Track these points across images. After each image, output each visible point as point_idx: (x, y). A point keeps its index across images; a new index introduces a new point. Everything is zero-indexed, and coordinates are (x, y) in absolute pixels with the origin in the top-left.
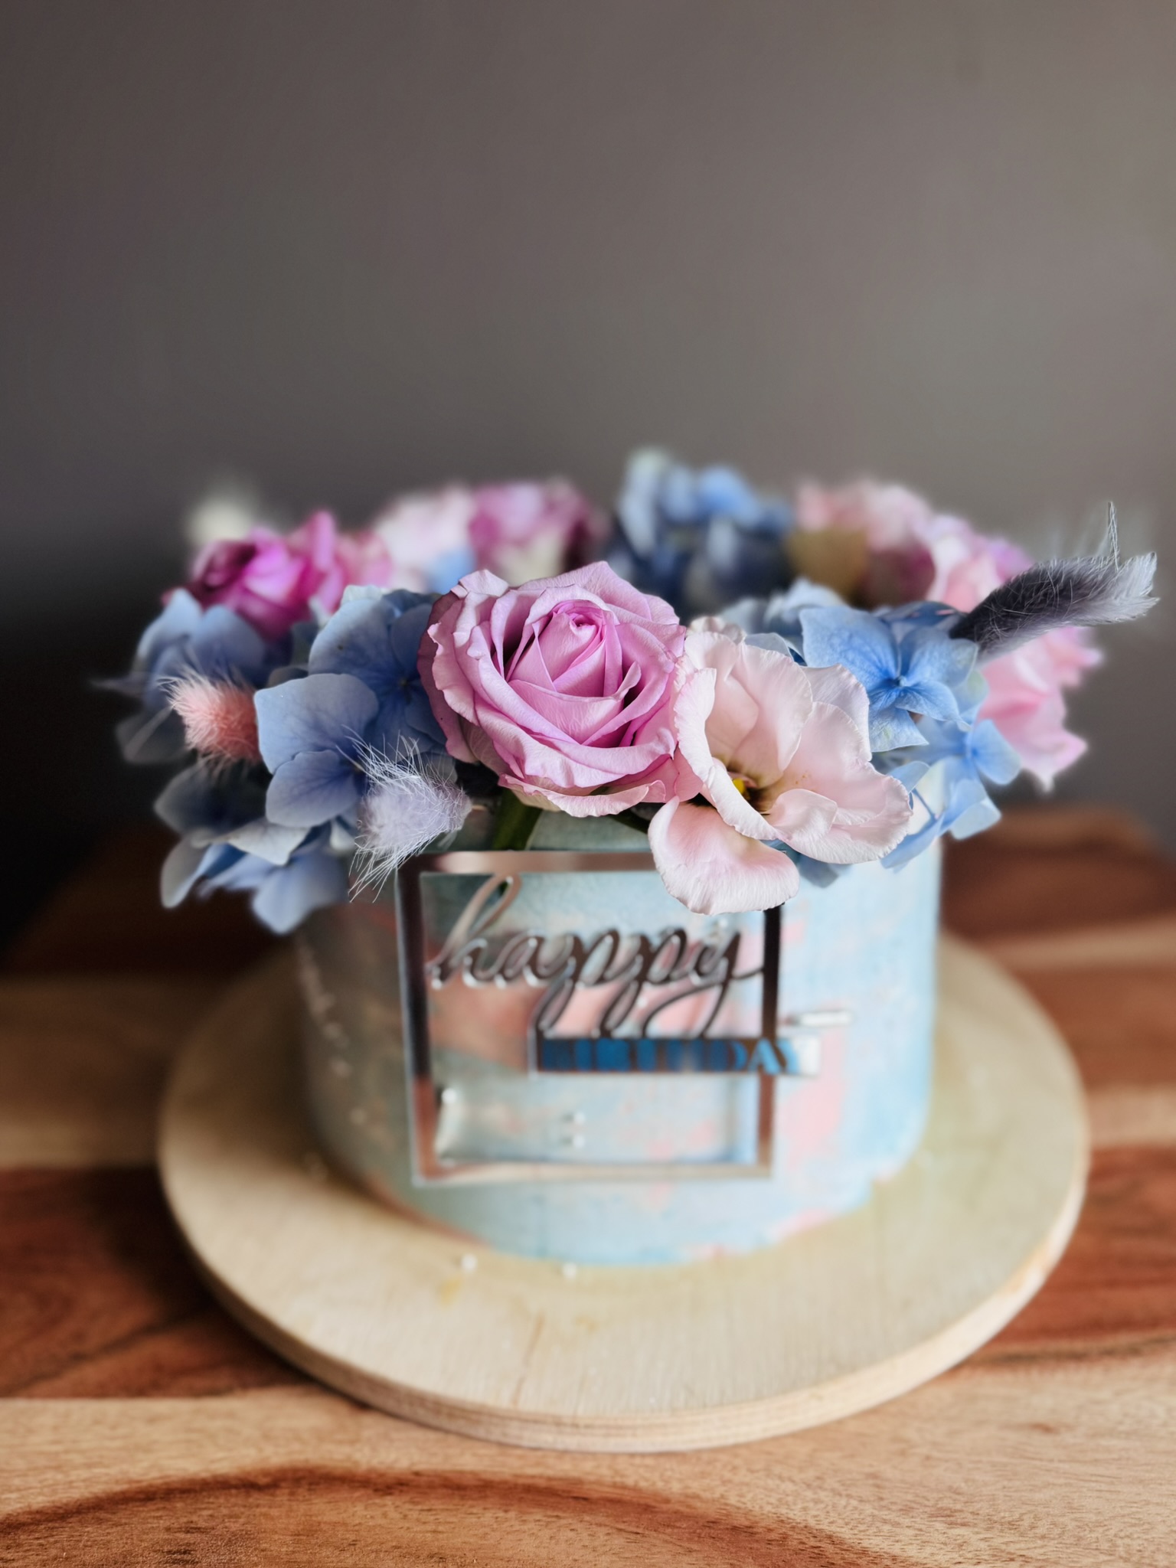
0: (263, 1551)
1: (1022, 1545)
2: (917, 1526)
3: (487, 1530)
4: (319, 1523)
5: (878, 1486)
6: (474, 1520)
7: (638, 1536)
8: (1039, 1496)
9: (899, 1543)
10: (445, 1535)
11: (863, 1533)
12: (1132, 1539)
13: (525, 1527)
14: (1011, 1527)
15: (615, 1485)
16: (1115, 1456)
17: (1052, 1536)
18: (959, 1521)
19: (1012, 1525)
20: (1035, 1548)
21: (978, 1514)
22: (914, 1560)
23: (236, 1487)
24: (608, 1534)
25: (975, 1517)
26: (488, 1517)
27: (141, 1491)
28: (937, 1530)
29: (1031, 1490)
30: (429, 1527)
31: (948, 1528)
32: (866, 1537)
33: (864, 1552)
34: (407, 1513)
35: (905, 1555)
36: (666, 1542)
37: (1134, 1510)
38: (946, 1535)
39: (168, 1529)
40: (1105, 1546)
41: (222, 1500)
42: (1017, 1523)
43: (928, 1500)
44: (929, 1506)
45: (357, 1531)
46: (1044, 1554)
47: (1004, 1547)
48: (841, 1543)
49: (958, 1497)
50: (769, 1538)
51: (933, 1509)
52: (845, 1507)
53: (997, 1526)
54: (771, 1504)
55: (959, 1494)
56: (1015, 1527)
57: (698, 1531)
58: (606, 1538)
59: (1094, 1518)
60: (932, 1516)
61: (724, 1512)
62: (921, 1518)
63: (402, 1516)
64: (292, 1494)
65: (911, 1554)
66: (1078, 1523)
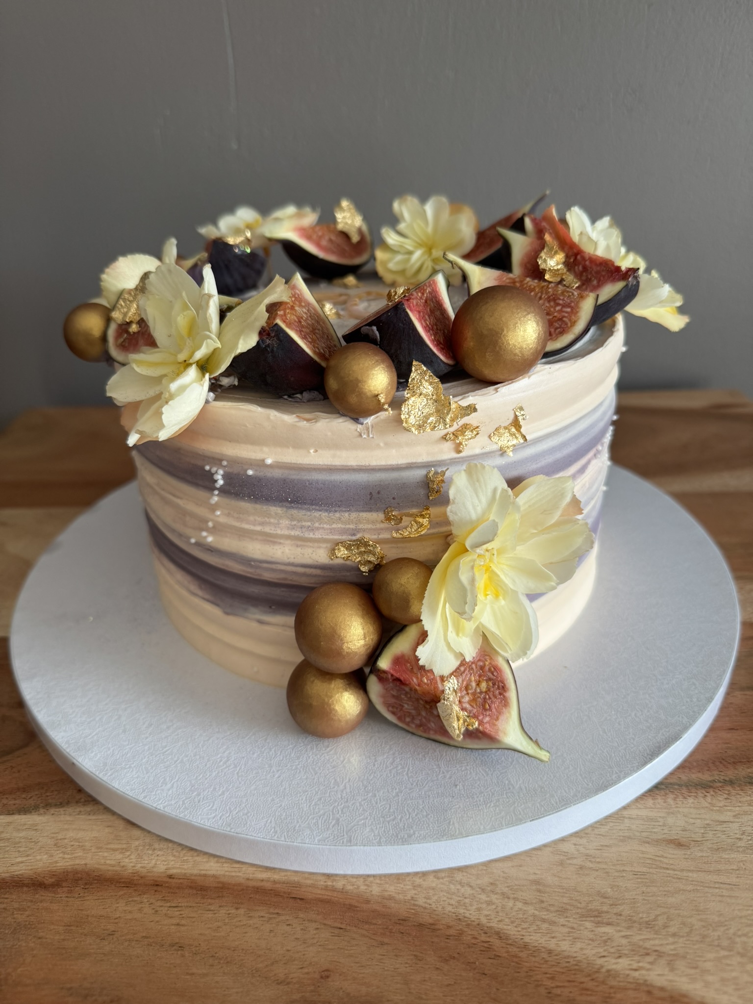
0: (39, 938)
1: (657, 942)
2: (570, 925)
3: (219, 924)
4: (88, 916)
5: (539, 891)
6: (210, 915)
7: (341, 930)
8: (671, 900)
9: (555, 939)
10: (186, 928)
11: (525, 931)
13: (251, 922)
14: (648, 926)
15: (326, 888)
16: (735, 867)
17: (681, 934)
18: (605, 921)
19: (648, 925)
20: (667, 944)
21: (621, 915)
22: (566, 954)
23: (27, 886)
24: (317, 929)
25: (619, 917)
26: (222, 913)
28: (587, 928)
29: (665, 895)
30: (174, 921)
31: (595, 927)
32: (527, 934)
33: (526, 946)
34: (158, 909)
35: (559, 949)
36: (364, 936)
38: (593, 933)
40: (725, 943)
41: (14, 896)
42: (653, 923)
43: (581, 903)
44: (581, 908)
45: (116, 923)
46: (675, 949)
47: (641, 943)
48: (507, 939)
49: (605, 900)
50: (448, 934)
51: (583, 911)
52: (512, 908)
53: (636, 925)
54: (452, 905)
55: (606, 898)
56: (650, 926)
57: (390, 927)
58: (315, 932)
59: (717, 919)
60: (583, 916)
61: (413, 911)
62: (574, 918)
63: (153, 911)
64: (70, 892)
65: (564, 948)
66: (703, 924)
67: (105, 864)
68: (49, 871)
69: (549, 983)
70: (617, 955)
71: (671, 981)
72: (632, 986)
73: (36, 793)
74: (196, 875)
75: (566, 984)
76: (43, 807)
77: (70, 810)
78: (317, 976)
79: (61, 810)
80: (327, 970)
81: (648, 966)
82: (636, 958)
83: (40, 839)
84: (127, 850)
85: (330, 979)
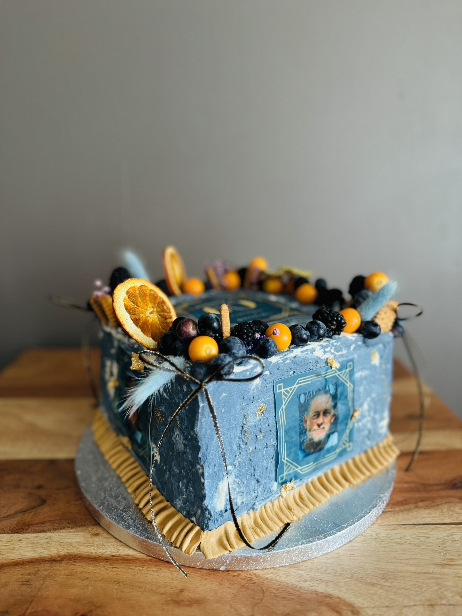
0: (55, 581)
1: (321, 576)
2: (286, 570)
3: (135, 573)
4: (76, 572)
6: (131, 570)
9: (279, 576)
10: (121, 575)
11: (266, 573)
12: (360, 574)
13: (149, 572)
17: (332, 573)
18: (300, 569)
19: (318, 570)
20: (326, 577)
22: (283, 581)
23: (48, 561)
26: (136, 569)
27: (13, 563)
28: (292, 572)
30: (115, 573)
31: (296, 571)
32: (268, 574)
33: (266, 579)
34: (108, 568)
35: (280, 579)
36: (198, 576)
37: (361, 565)
38: (295, 573)
39: (22, 574)
40: (349, 576)
41: (42, 565)
45: (89, 574)
46: (328, 579)
47: (315, 577)
48: (259, 576)
53: (313, 570)
59: (347, 567)
64: (68, 563)
65: (283, 579)
66: (341, 569)
67: (83, 552)
68: (58, 555)
69: (275, 592)
70: (304, 581)
71: (326, 590)
72: (310, 592)
73: (49, 524)
74: (124, 555)
75: (283, 592)
76: (52, 530)
77: (65, 531)
78: (178, 591)
79: (61, 531)
80: (182, 589)
81: (317, 585)
82: (312, 582)
83: (52, 543)
84: (92, 546)
85: (183, 592)
